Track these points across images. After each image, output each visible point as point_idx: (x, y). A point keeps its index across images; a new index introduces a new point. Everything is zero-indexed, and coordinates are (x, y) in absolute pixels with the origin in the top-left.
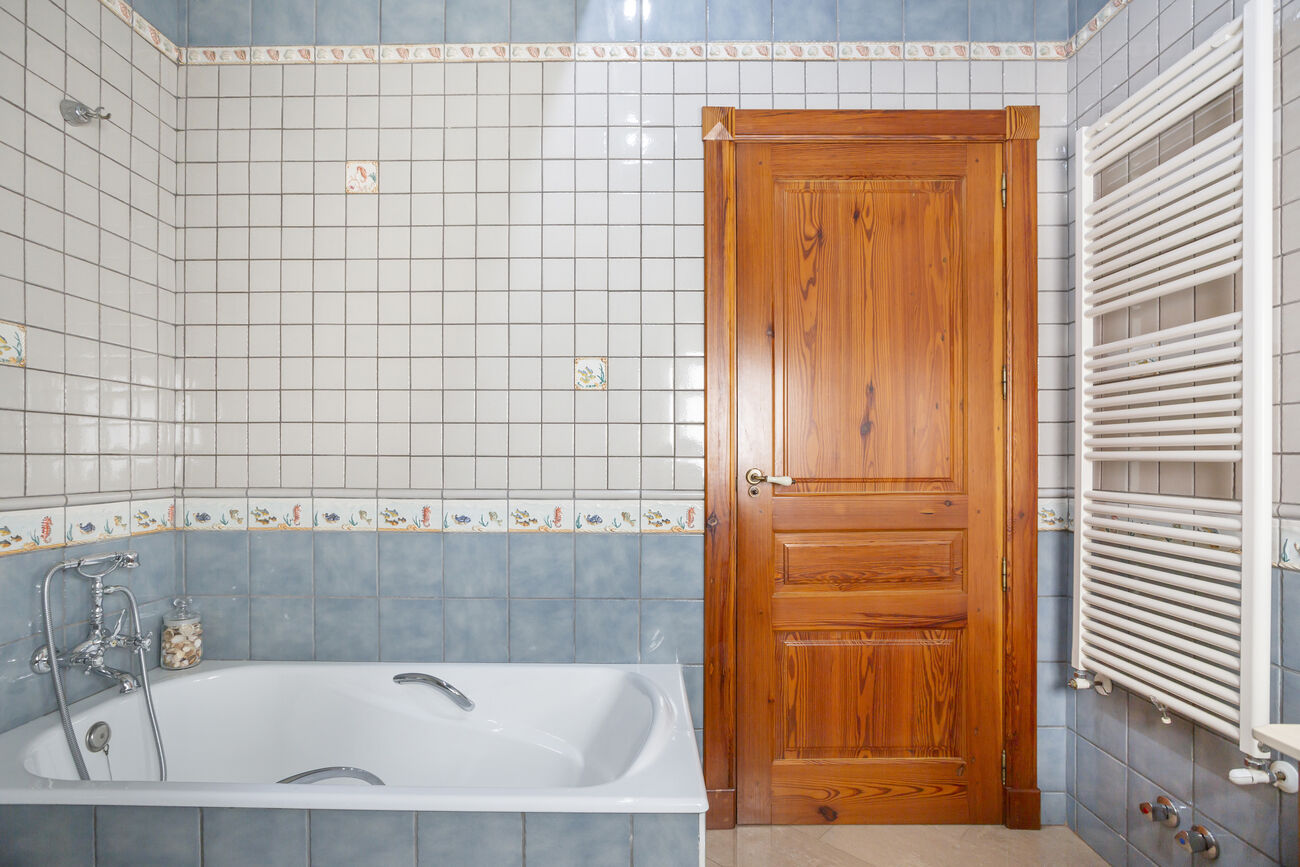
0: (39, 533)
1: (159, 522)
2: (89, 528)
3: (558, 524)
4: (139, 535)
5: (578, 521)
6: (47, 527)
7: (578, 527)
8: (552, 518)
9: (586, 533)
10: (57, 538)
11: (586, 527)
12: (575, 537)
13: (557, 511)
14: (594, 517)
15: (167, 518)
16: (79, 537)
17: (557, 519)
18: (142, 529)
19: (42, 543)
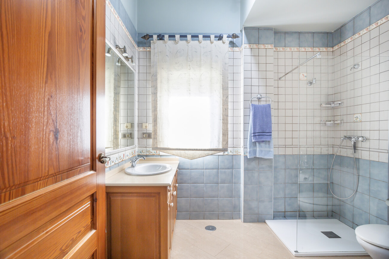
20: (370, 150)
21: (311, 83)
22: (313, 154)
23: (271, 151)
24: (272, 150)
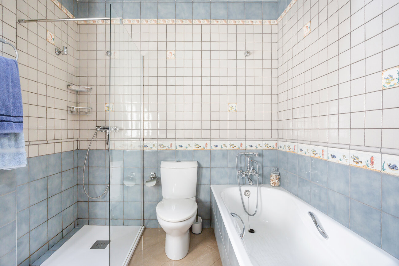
0: (240, 146)
1: (272, 147)
2: (251, 146)
3: (373, 166)
4: (265, 150)
5: (383, 166)
6: (241, 145)
7: (384, 170)
8: (369, 162)
9: (387, 175)
10: (244, 148)
11: (388, 171)
12: (381, 175)
13: (372, 158)
14: (393, 166)
15: (274, 146)
16: (249, 148)
17: (372, 163)
18: (266, 148)
19: (240, 148)
20: (124, 139)
21: (60, 52)
22: (61, 152)
23: (22, 154)
24: (23, 149)
